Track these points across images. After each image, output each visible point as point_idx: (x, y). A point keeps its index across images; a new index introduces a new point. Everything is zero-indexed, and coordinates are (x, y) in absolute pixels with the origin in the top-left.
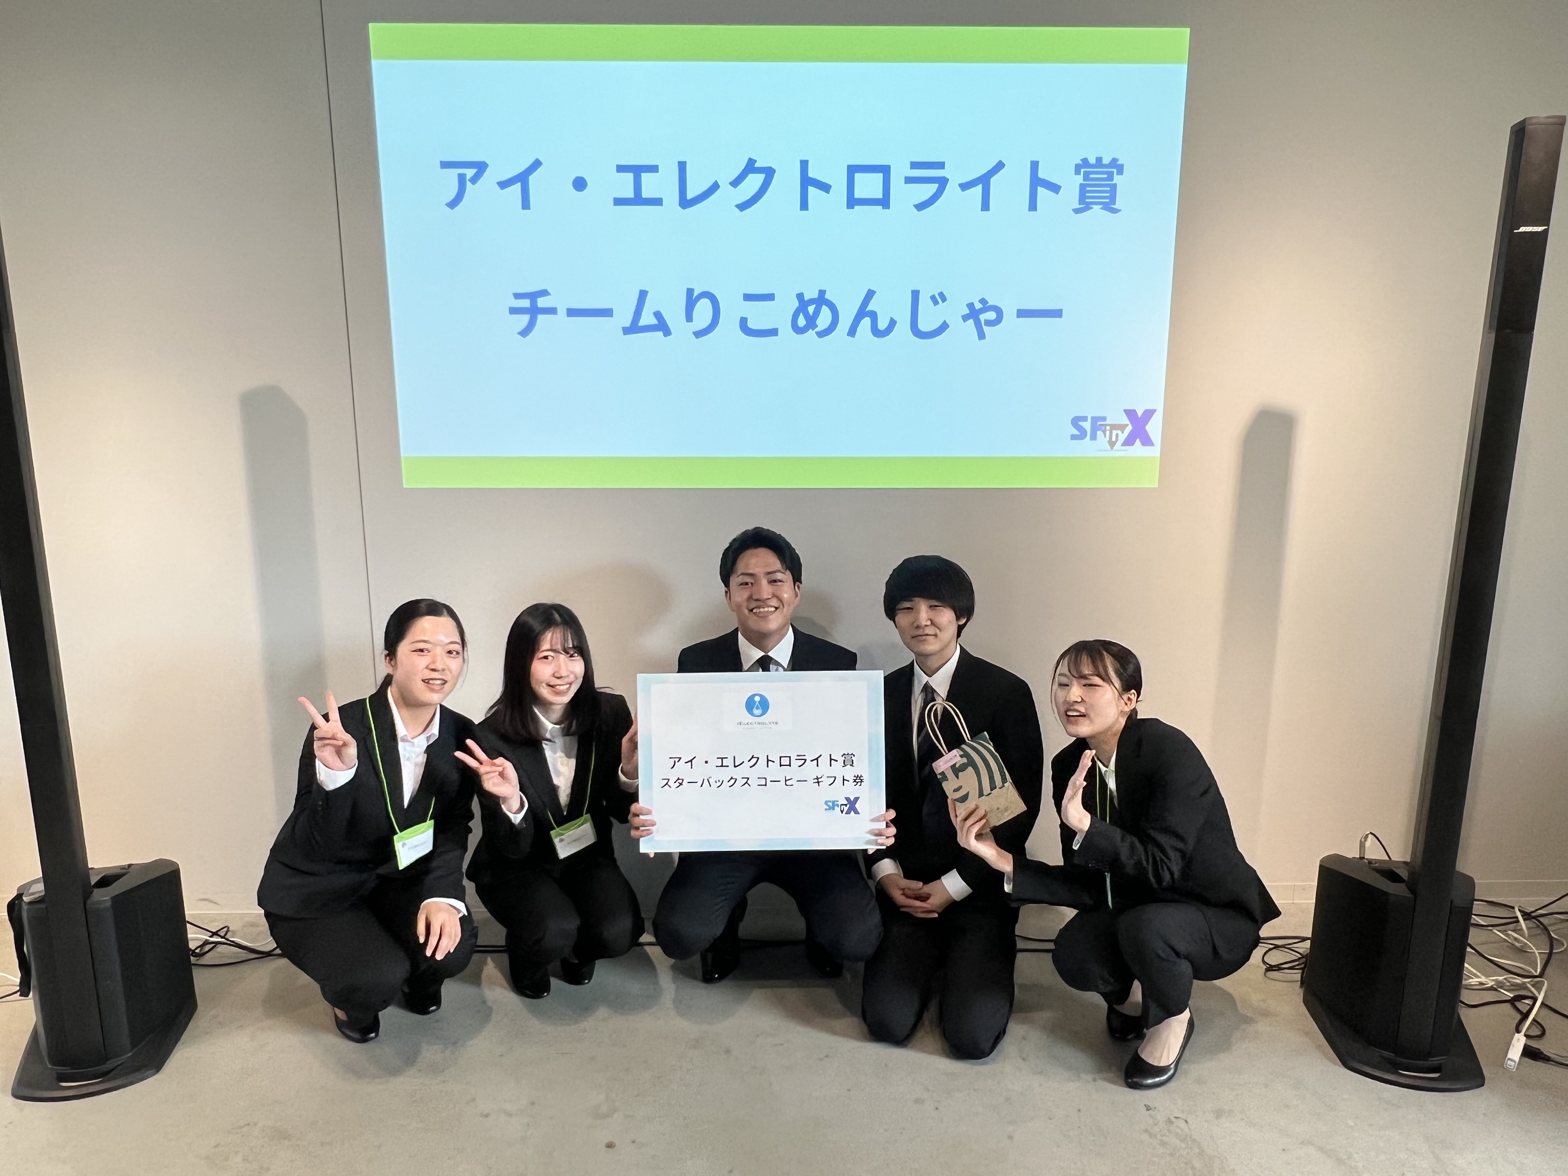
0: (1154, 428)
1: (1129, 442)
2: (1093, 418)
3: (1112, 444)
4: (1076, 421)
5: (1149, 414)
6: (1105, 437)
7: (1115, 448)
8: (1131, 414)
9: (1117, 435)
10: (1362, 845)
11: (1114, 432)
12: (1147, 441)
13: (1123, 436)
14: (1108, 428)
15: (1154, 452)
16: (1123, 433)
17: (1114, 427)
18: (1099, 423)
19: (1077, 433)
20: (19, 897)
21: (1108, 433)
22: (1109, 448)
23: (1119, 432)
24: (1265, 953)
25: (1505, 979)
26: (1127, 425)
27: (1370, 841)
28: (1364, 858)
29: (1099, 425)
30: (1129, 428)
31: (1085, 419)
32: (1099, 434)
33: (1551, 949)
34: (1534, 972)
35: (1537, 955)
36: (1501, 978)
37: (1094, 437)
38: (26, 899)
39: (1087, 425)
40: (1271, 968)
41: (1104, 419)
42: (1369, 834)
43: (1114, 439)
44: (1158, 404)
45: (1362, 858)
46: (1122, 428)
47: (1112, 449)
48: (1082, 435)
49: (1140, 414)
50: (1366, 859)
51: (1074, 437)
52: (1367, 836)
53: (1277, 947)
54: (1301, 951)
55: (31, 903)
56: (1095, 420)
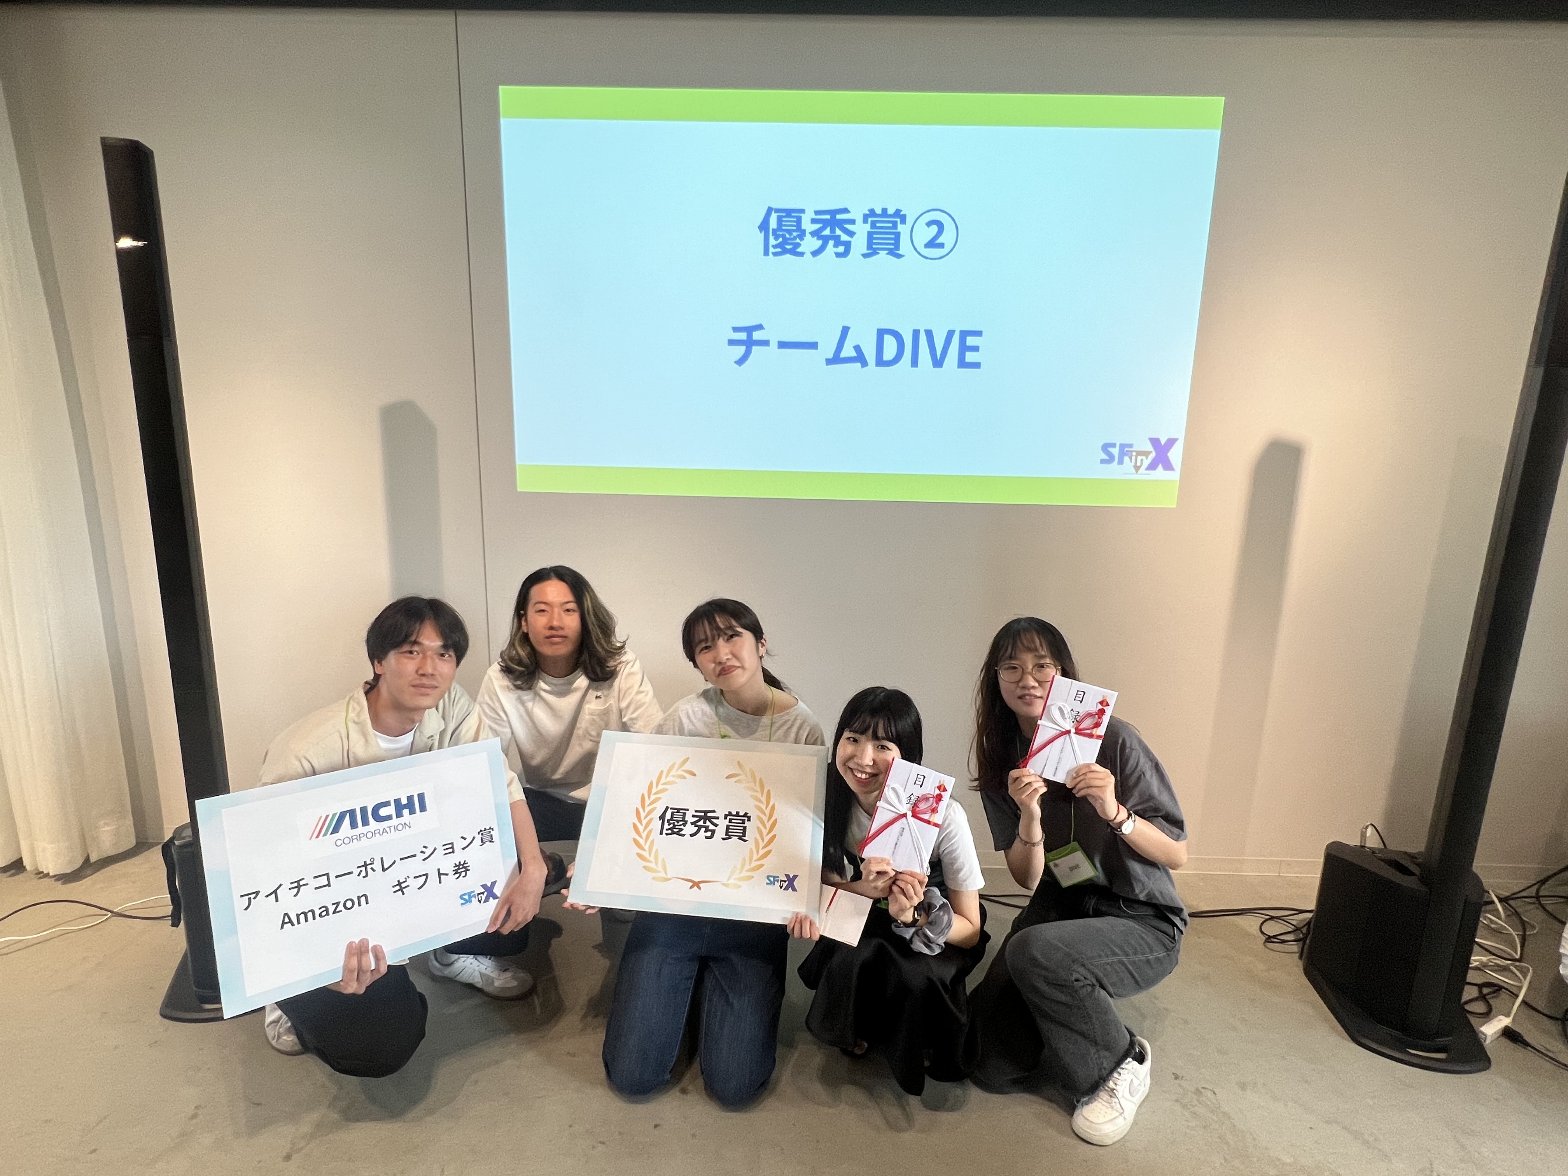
0: (1175, 455)
1: (1152, 467)
2: (1121, 445)
3: (1137, 468)
4: (1106, 447)
5: (1171, 442)
6: (1131, 461)
7: (1139, 472)
8: (1155, 442)
9: (1142, 460)
10: (1363, 835)
11: (1139, 458)
12: (1168, 467)
13: (1147, 462)
14: (1134, 454)
15: (1174, 476)
16: (1147, 459)
17: (1139, 453)
18: (1126, 449)
19: (1106, 457)
20: (172, 840)
21: (1134, 458)
22: (1134, 471)
23: (1144, 458)
24: (1262, 924)
25: (1488, 960)
26: (1151, 452)
27: (1370, 831)
28: (1365, 847)
29: (1127, 451)
30: (1153, 454)
31: (1113, 445)
32: (1126, 459)
33: (1524, 930)
34: (1514, 954)
35: (1516, 936)
36: (1484, 959)
37: (1121, 462)
38: (177, 843)
39: (1115, 451)
40: (1269, 939)
41: (1131, 446)
42: (1369, 825)
43: (1138, 464)
44: (1181, 435)
45: (1363, 847)
46: (1146, 454)
47: (1137, 472)
48: (1111, 459)
49: (1163, 443)
50: (1369, 848)
51: (1103, 461)
52: (1367, 827)
53: (1272, 918)
54: (1294, 923)
55: (180, 846)
56: (1122, 446)
